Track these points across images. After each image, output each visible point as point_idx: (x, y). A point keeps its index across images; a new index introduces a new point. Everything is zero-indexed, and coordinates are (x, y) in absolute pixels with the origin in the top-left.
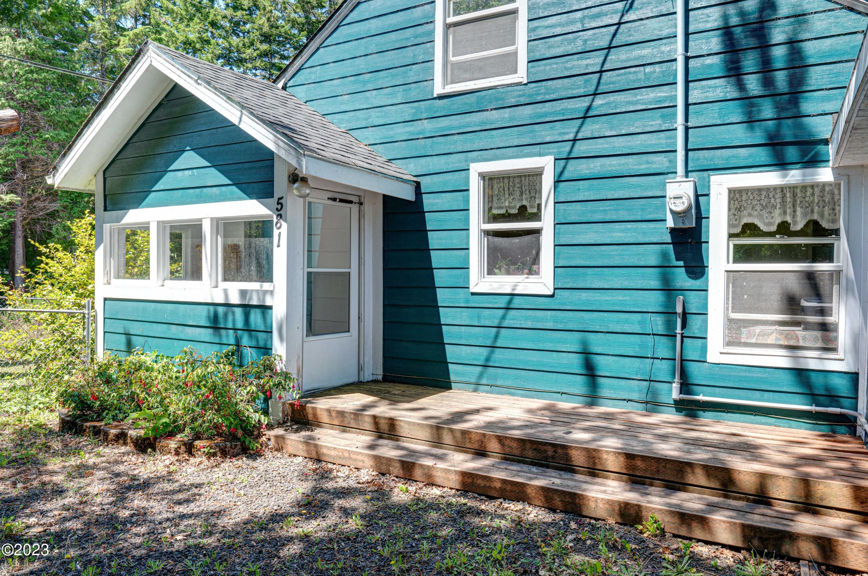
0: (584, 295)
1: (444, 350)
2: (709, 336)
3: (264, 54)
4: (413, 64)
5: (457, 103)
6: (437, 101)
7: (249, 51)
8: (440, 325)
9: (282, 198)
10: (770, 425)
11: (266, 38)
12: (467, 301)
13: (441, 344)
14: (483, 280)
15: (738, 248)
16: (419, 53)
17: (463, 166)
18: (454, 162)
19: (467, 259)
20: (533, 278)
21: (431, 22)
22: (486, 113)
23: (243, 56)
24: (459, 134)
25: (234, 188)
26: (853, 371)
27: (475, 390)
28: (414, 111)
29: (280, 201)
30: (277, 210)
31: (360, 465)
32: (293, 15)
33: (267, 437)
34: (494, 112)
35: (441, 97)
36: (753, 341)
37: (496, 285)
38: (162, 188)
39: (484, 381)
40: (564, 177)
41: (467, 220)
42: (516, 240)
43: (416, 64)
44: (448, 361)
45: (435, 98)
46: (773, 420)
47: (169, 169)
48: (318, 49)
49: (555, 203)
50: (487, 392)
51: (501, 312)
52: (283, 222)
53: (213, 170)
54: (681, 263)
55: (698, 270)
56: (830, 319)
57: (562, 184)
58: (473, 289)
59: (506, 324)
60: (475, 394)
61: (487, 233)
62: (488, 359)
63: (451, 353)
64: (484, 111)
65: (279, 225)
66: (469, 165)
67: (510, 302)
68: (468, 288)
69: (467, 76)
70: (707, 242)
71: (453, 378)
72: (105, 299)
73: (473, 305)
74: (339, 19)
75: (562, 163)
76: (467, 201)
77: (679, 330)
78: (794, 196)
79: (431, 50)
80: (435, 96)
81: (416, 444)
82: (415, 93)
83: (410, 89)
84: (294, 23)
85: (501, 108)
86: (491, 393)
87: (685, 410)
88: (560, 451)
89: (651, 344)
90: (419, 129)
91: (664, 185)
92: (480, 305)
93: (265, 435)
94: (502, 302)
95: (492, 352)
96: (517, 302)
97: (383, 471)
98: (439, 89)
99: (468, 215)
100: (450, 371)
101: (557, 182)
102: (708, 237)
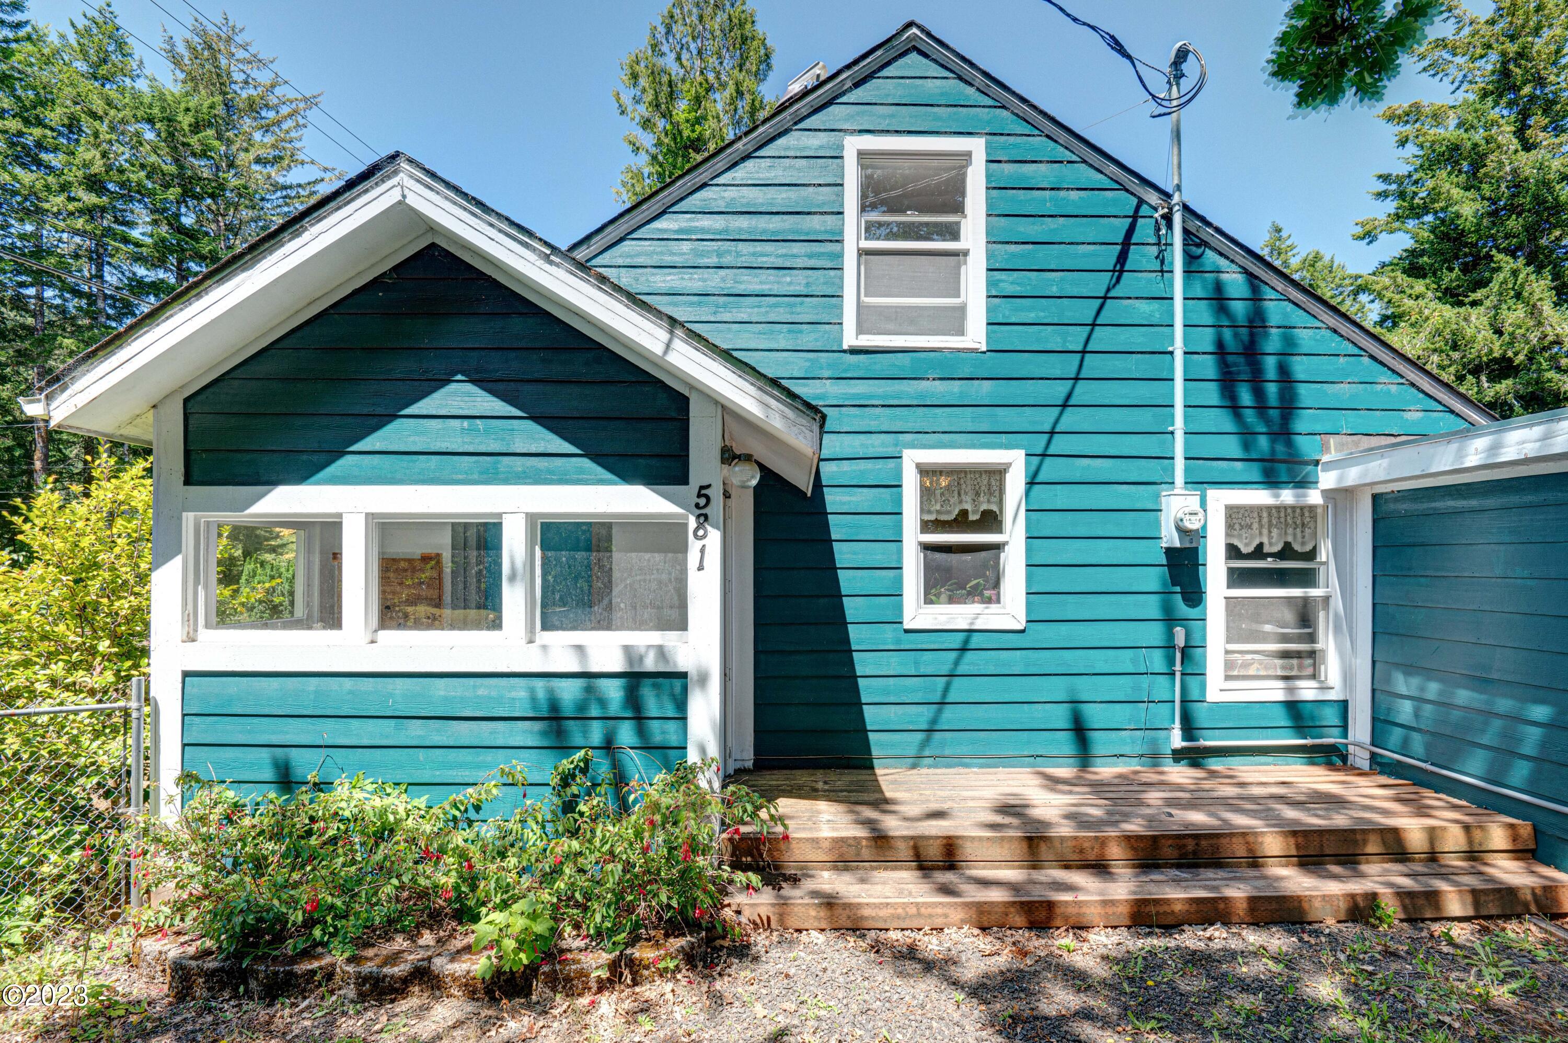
0: (1064, 628)
1: (861, 713)
2: (1208, 672)
3: (90, 212)
4: (807, 296)
5: (880, 364)
6: (848, 356)
7: (60, 199)
8: (855, 677)
9: (709, 486)
10: (1268, 764)
11: (94, 184)
12: (899, 641)
13: (855, 704)
14: (921, 611)
15: (1231, 571)
16: (819, 282)
17: (890, 451)
18: (877, 445)
19: (899, 581)
20: (994, 608)
21: (837, 241)
22: (924, 383)
23: (46, 206)
24: (883, 406)
25: (586, 463)
26: (1341, 698)
27: (914, 766)
28: (808, 364)
29: (703, 492)
30: (697, 506)
31: (939, 922)
32: (153, 159)
33: (734, 908)
34: (937, 383)
35: (854, 351)
36: (1235, 673)
37: (943, 618)
38: (378, 447)
39: (927, 753)
40: (1039, 479)
41: (899, 527)
42: (968, 557)
43: (812, 296)
44: (869, 728)
45: (844, 351)
46: (1271, 759)
47: (403, 413)
48: (621, 240)
49: (1027, 510)
50: (929, 767)
51: (954, 655)
52: (709, 528)
53: (530, 425)
54: (1178, 589)
55: (1194, 596)
56: (1318, 646)
57: (1036, 488)
58: (907, 625)
59: (961, 670)
60: (914, 771)
61: (927, 547)
62: (934, 721)
63: (871, 715)
64: (923, 379)
65: (701, 533)
66: (901, 452)
67: (967, 641)
68: (901, 623)
69: (891, 326)
70: (1205, 565)
71: (875, 752)
72: (186, 674)
73: (907, 647)
74: (668, 201)
75: (1036, 460)
76: (899, 501)
77: (1178, 667)
78: (1270, 515)
79: (837, 281)
80: (845, 347)
81: (984, 868)
82: (809, 338)
83: (801, 332)
84: (152, 171)
85: (948, 379)
86: (936, 767)
87: (1183, 759)
88: (1204, 843)
89: (1145, 686)
90: (818, 391)
91: (1158, 496)
92: (919, 647)
93: (729, 905)
94: (956, 641)
95: (939, 712)
96: (976, 640)
97: (986, 924)
98: (850, 339)
99: (901, 521)
100: (872, 743)
101: (1031, 483)
102: (1206, 560)
